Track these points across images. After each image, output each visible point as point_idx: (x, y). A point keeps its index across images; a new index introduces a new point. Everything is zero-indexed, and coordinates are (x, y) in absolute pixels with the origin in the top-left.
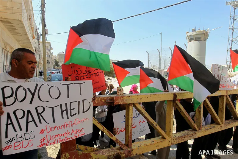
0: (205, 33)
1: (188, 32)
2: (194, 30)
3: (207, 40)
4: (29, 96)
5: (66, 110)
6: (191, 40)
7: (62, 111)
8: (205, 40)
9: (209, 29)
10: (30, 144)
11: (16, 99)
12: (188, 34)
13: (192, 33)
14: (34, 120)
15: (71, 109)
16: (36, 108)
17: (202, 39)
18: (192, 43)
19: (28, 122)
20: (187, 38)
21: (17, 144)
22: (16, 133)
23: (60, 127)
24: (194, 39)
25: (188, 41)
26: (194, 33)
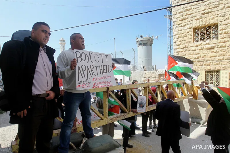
0: (150, 39)
1: (137, 38)
2: (142, 37)
3: (152, 45)
4: (87, 58)
5: (102, 69)
6: (140, 45)
7: (100, 70)
8: (151, 45)
9: (153, 36)
10: (89, 86)
11: (82, 59)
12: (138, 40)
13: (140, 39)
14: (90, 73)
15: (104, 69)
16: (90, 66)
17: (149, 44)
18: (141, 47)
19: (87, 73)
20: (137, 43)
21: (83, 85)
22: (83, 79)
23: (100, 79)
24: (143, 44)
25: (138, 45)
26: (142, 39)
